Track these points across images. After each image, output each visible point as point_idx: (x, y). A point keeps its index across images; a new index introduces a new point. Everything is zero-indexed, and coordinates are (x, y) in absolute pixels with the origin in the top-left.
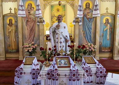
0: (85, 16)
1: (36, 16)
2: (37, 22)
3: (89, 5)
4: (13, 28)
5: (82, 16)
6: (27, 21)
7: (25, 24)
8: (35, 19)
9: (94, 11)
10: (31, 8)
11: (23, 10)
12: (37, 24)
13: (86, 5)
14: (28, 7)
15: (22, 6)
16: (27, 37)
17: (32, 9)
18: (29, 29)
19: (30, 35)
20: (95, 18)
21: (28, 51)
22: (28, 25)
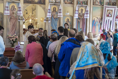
0: (52, 16)
1: (18, 15)
2: (18, 19)
3: (56, 9)
5: (51, 16)
6: (11, 18)
7: (9, 20)
8: (17, 17)
9: (58, 13)
10: (14, 9)
11: (8, 10)
12: (18, 21)
13: (53, 9)
14: (12, 8)
15: (7, 7)
16: (10, 30)
17: (15, 9)
18: (12, 24)
20: (59, 18)
21: (13, 40)
22: (11, 21)
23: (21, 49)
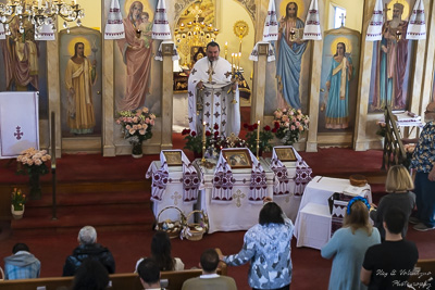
1: (153, 37)
2: (154, 51)
3: (296, 9)
4: (86, 67)
5: (276, 38)
7: (121, 57)
8: (151, 45)
9: (306, 26)
10: (138, 16)
11: (118, 22)
12: (157, 58)
13: (288, 9)
14: (131, 14)
15: (116, 10)
16: (125, 92)
17: (143, 17)
18: (133, 73)
19: (135, 89)
20: (309, 44)
21: (137, 133)
22: (129, 62)
23: (170, 180)
